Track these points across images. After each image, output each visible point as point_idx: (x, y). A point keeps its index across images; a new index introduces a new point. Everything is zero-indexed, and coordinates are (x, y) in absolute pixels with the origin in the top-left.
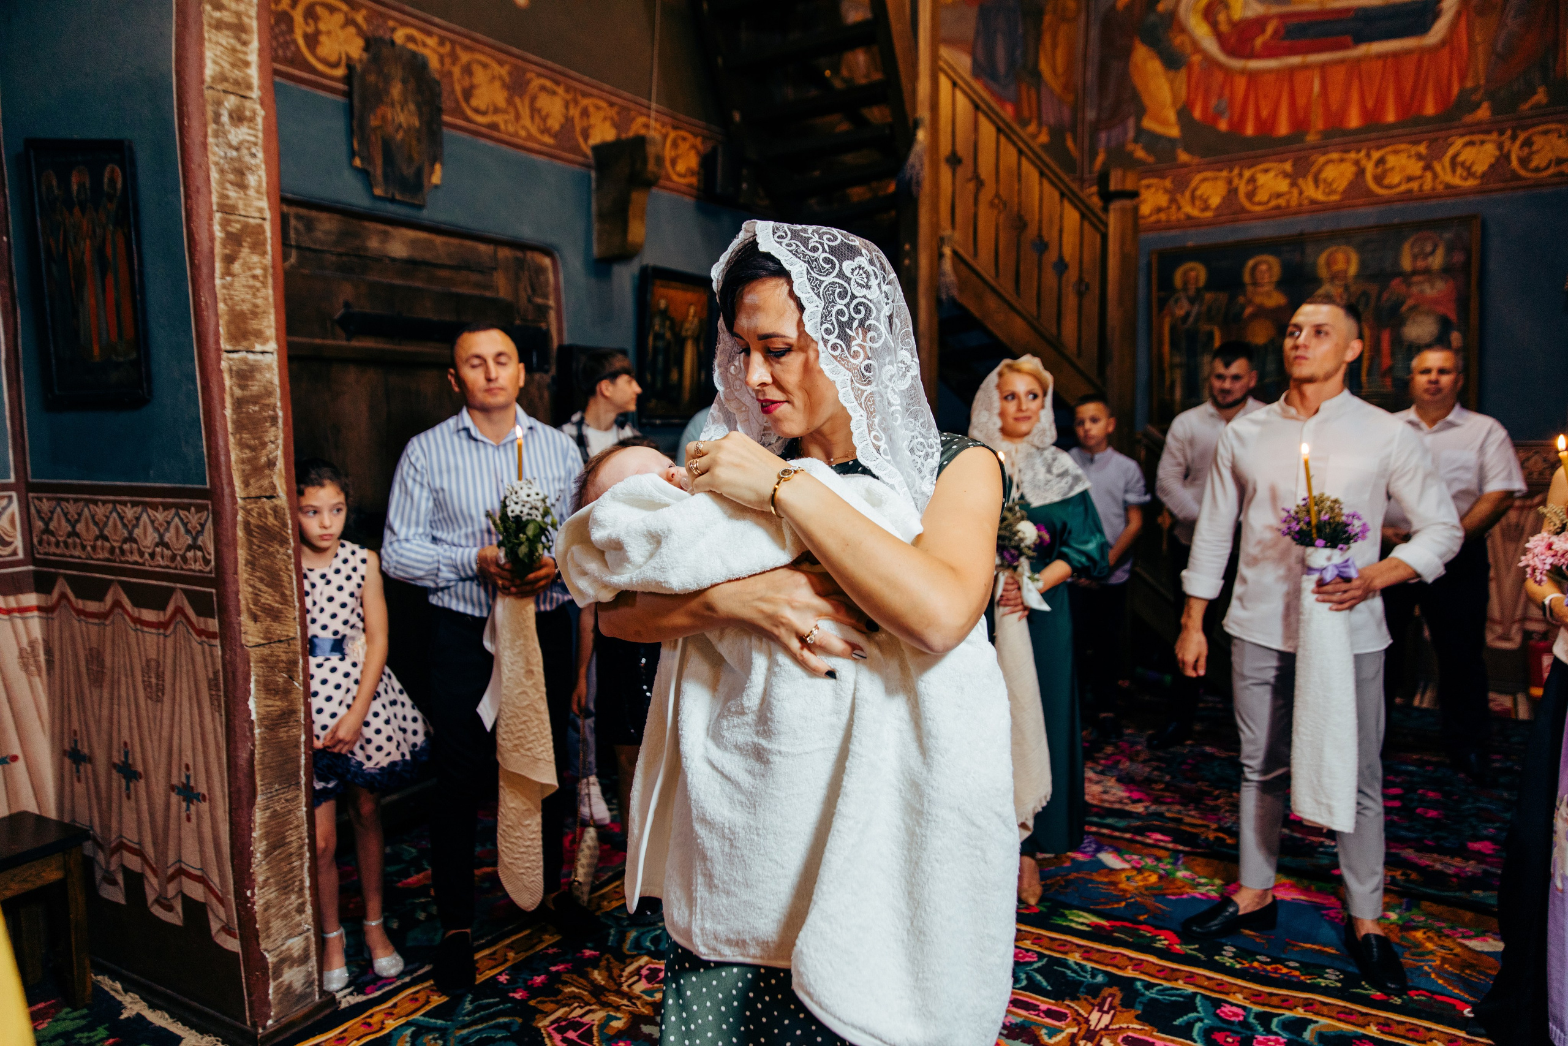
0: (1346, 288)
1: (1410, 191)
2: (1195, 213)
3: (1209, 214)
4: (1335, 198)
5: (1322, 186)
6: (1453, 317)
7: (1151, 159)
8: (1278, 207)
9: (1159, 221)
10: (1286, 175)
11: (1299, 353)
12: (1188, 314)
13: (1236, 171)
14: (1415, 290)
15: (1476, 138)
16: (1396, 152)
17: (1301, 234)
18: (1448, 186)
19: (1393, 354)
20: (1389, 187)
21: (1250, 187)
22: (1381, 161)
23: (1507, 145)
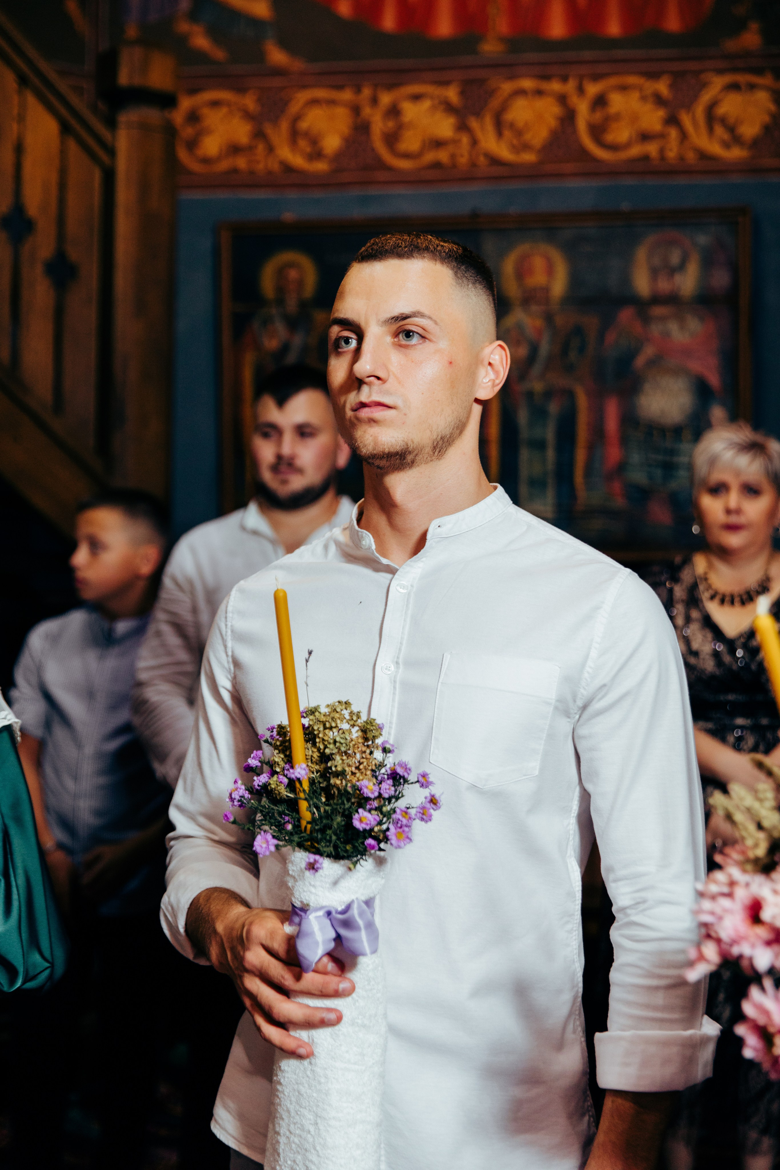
0: (549, 318)
1: (646, 158)
2: (298, 161)
3: (321, 166)
4: (529, 157)
5: (507, 133)
6: (714, 380)
7: (219, 54)
8: (437, 165)
9: (235, 171)
10: (449, 108)
11: (365, 395)
12: (285, 348)
13: (367, 92)
14: (656, 329)
15: (742, 78)
16: (624, 88)
17: (475, 215)
18: (703, 156)
19: (624, 441)
20: (614, 147)
21: (391, 124)
22: (600, 102)
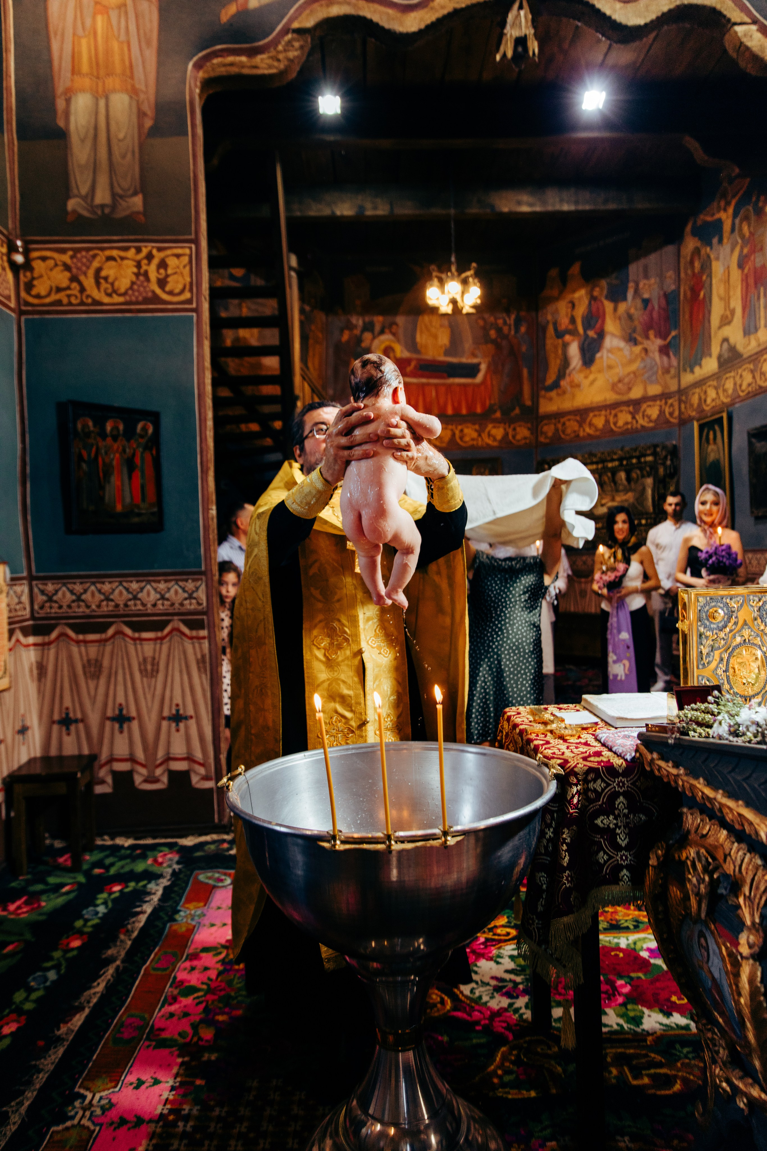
1: (473, 445)
15: (497, 425)
16: (467, 427)
18: (488, 445)
23: (507, 429)
